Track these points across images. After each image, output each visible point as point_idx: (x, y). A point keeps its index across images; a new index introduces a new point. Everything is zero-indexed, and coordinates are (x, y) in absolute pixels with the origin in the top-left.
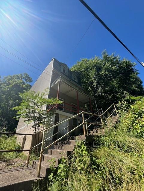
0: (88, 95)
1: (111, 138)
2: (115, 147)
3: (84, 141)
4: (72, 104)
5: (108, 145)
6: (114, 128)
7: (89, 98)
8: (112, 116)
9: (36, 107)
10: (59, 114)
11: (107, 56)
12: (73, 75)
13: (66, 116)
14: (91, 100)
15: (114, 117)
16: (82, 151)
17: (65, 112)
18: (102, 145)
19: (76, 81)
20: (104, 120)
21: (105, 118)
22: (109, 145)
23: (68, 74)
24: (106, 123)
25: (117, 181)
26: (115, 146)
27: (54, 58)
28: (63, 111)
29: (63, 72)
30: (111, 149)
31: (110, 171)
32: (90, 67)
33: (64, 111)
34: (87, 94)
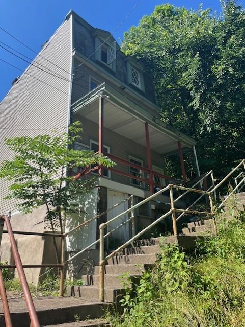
0: (175, 135)
1: (229, 241)
2: (237, 257)
3: (177, 246)
4: (130, 157)
5: (224, 254)
6: (240, 221)
7: (179, 142)
8: (237, 192)
9: (45, 170)
10: (107, 188)
11: (238, 12)
12: (130, 68)
13: (121, 192)
14: (182, 147)
15: (241, 195)
16: (175, 262)
17: (112, 179)
18: (212, 254)
19: (139, 87)
20: (217, 202)
21: (220, 197)
22: (226, 254)
23: (117, 67)
24: (222, 210)
25: (235, 303)
26: (238, 254)
27: (73, 13)
28: (109, 179)
29: (103, 60)
30: (229, 261)
31: (225, 291)
32: (182, 46)
33: (110, 177)
34: (174, 132)
